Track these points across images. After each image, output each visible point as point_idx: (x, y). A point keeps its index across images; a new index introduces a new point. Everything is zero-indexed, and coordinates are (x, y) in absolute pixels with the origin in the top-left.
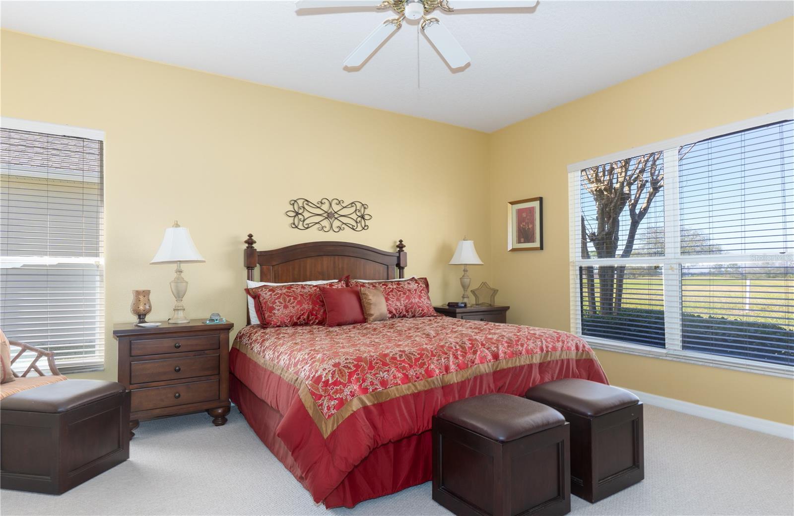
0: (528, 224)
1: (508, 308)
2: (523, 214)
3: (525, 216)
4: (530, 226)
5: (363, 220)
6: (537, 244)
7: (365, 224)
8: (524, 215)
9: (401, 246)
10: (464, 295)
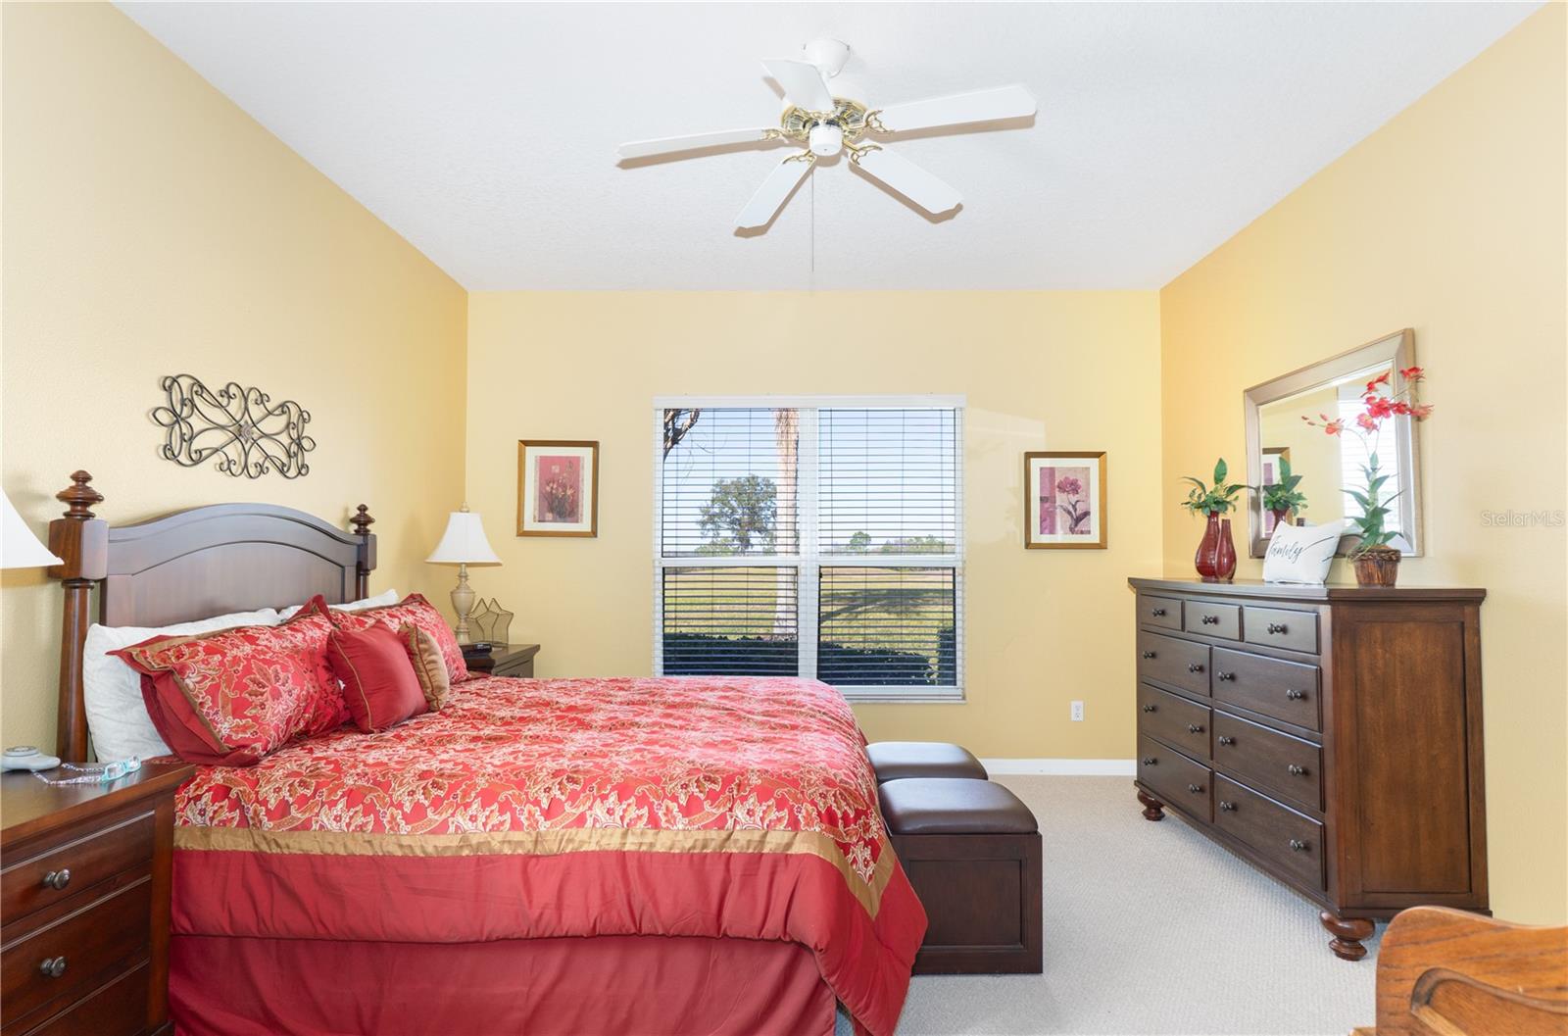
0: (564, 487)
1: (537, 648)
2: (553, 467)
3: (557, 471)
4: (569, 492)
5: (300, 452)
6: (585, 525)
7: (303, 460)
8: (556, 469)
9: (362, 520)
10: (457, 628)
